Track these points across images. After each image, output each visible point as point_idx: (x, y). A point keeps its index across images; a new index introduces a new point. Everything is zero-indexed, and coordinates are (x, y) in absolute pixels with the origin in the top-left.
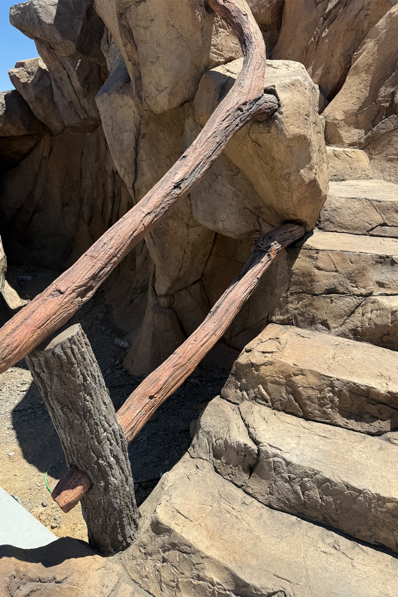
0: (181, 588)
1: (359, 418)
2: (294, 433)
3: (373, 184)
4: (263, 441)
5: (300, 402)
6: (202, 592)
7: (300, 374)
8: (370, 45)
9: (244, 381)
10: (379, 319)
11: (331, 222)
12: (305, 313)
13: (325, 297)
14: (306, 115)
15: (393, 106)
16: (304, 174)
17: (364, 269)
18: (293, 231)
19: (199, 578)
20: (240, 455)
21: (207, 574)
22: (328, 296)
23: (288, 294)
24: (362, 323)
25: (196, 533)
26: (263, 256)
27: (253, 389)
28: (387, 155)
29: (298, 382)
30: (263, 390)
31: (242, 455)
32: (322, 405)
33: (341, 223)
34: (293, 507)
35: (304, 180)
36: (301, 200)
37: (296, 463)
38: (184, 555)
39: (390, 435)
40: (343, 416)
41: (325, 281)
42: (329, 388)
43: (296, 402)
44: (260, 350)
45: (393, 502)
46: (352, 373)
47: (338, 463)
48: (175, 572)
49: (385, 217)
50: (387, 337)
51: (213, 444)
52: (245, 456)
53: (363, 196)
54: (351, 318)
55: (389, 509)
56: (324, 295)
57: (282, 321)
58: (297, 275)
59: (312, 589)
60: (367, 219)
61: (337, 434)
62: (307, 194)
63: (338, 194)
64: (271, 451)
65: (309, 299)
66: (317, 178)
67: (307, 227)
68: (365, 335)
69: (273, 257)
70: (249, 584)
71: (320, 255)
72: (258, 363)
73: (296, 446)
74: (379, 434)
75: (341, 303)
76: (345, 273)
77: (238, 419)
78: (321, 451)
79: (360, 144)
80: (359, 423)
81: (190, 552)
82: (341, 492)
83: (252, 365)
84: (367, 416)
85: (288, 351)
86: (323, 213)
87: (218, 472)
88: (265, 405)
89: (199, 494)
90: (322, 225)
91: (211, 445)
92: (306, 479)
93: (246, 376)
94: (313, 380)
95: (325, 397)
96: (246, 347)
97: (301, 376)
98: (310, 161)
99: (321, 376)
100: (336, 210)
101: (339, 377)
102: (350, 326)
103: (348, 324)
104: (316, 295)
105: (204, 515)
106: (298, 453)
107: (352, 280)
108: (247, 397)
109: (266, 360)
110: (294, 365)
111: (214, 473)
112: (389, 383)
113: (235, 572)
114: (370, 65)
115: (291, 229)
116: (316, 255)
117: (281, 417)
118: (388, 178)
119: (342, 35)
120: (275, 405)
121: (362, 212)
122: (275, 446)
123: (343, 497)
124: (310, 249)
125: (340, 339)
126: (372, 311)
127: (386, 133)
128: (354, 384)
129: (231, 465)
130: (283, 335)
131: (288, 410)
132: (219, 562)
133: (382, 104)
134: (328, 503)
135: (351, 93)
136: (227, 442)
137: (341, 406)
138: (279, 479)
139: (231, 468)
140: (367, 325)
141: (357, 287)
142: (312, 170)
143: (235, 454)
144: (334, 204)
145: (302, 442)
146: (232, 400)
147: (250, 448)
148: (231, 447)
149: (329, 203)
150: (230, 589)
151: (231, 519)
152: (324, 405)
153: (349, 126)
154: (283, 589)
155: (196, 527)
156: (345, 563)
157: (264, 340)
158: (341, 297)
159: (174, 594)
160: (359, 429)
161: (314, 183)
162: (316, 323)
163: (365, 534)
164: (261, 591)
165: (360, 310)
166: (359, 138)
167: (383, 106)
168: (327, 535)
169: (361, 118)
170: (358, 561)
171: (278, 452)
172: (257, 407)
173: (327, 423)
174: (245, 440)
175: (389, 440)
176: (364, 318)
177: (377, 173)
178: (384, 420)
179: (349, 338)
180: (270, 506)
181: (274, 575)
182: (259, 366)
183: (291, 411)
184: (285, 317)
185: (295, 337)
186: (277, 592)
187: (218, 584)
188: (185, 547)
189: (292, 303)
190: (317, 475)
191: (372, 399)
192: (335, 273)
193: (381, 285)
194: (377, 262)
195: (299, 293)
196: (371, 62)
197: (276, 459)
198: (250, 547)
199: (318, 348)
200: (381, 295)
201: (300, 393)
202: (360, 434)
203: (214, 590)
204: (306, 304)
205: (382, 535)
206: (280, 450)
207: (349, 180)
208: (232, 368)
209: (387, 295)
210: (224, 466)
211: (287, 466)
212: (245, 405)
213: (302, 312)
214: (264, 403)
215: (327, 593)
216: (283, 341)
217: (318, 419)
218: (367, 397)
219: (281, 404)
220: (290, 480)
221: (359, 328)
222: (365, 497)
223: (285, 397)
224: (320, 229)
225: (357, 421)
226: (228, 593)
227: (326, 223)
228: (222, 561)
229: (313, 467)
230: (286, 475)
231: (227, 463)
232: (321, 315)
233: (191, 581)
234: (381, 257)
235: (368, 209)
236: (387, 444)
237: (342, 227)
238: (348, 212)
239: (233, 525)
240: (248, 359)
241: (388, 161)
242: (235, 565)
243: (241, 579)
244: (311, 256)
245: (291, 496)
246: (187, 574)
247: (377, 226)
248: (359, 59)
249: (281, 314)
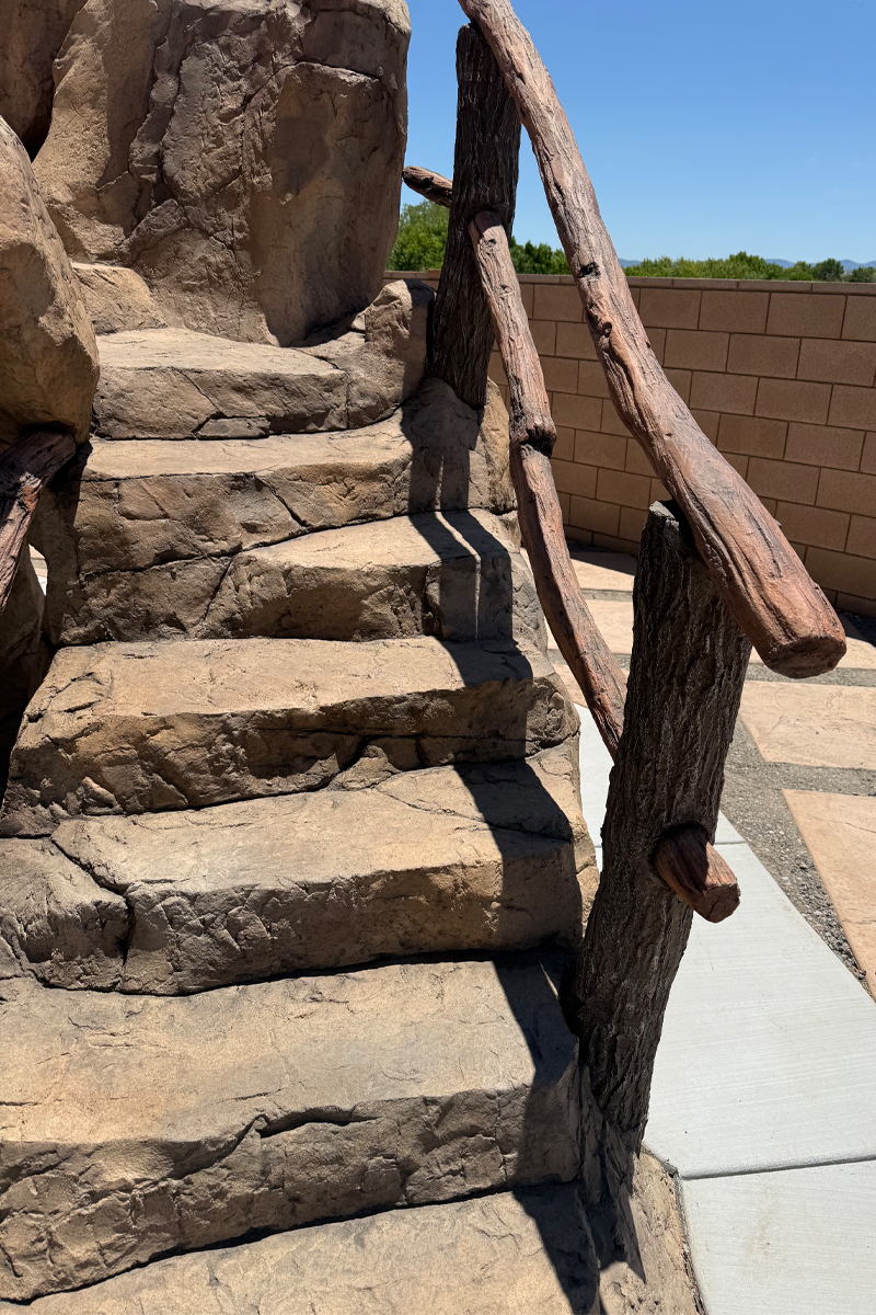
0: (61, 1242)
1: (286, 769)
2: (185, 841)
3: (170, 338)
4: (133, 880)
5: (176, 781)
6: (110, 1217)
7: (162, 728)
8: (83, 47)
9: (46, 783)
10: (267, 589)
11: (120, 420)
12: (128, 609)
13: (158, 570)
14: (23, 201)
15: (166, 182)
16: (48, 326)
17: (214, 504)
18: (52, 446)
19: (94, 1197)
20: (92, 930)
21: (108, 1179)
22: (163, 566)
23: (82, 578)
24: (240, 604)
25: (56, 1120)
26: (10, 508)
27: (73, 790)
28: (179, 280)
29: (163, 744)
30: (94, 785)
31: (96, 927)
32: (217, 771)
33: (140, 420)
34: (225, 972)
35: (52, 338)
36: (54, 380)
37: (209, 890)
38: (47, 1174)
39: (340, 778)
40: (259, 776)
41: (150, 540)
42: (223, 736)
43: (169, 784)
44: (60, 709)
45: (379, 877)
46: (254, 696)
47: (279, 858)
48: (38, 1219)
49: (217, 401)
50: (287, 618)
51: (20, 938)
52: (103, 925)
53: (165, 363)
54: (218, 601)
55: (377, 892)
56: (157, 567)
57: (86, 636)
58: (89, 536)
59: (304, 1083)
60: (185, 407)
61: (259, 811)
62: (65, 368)
63: (116, 363)
64: (152, 891)
65: (129, 580)
66: (75, 333)
67: (76, 436)
68: (251, 624)
69: (31, 506)
70: (199, 1142)
71: (125, 488)
72: (69, 736)
73: (196, 862)
74: (324, 783)
75: (192, 576)
76: (184, 518)
77: (62, 863)
78: (243, 850)
79: (121, 255)
80: (288, 778)
81: (58, 1160)
82: (300, 901)
83: (56, 743)
84: (298, 761)
85: (121, 694)
86: (98, 403)
87: (53, 986)
88: (108, 814)
89: (29, 1046)
90: (103, 428)
91: (16, 942)
92: (234, 911)
93: (47, 772)
94: (188, 731)
95: (220, 755)
96: (28, 710)
97: (165, 731)
98: (53, 299)
99: (202, 720)
100: (123, 396)
101: (234, 710)
102: (221, 614)
103: (215, 613)
104: (141, 570)
105: (58, 1079)
106: (205, 873)
107: (198, 529)
108: (63, 812)
109: (83, 723)
110: (145, 714)
111: (43, 992)
112: (317, 694)
113: (165, 1137)
114: (97, 92)
115: (48, 444)
116: (116, 490)
117: (149, 824)
118: (195, 324)
119: (16, 14)
120: (129, 806)
121: (173, 393)
122: (158, 878)
123: (304, 910)
124: (101, 480)
125: (210, 643)
126: (250, 579)
127: (166, 235)
128: (264, 713)
129: (79, 958)
130: (100, 664)
131: (158, 805)
132: (126, 1141)
133: (144, 176)
134: (282, 932)
135: (72, 146)
136: (56, 917)
137: (251, 759)
138: (184, 935)
139: (80, 963)
140: (249, 605)
141: (211, 540)
142: (62, 318)
143: (79, 931)
144: (116, 383)
145: (204, 850)
146: (33, 833)
147: (109, 904)
148: (68, 921)
149: (105, 381)
150: (166, 1173)
151: (117, 1053)
152: (223, 769)
153: (89, 217)
154: (259, 1113)
155: (52, 1107)
156: (339, 1012)
157: (61, 686)
158: (187, 564)
159: (49, 1263)
160: (293, 787)
161: (72, 343)
162: (157, 626)
163: (353, 951)
164: (224, 1140)
165: (229, 581)
166: (117, 242)
167: (146, 180)
168: (296, 987)
169: (107, 201)
170: (355, 999)
171: (168, 886)
172: (93, 825)
173: (236, 800)
174: (91, 894)
175: (342, 787)
176: (241, 593)
177: (172, 316)
178: (326, 758)
179: (226, 637)
180: (183, 993)
181: (236, 1099)
182: (73, 740)
183: (164, 804)
184: (90, 627)
185: (124, 661)
186: (251, 1125)
187: (138, 1181)
188: (43, 1158)
189: (95, 595)
190: (252, 894)
191: (300, 730)
192: (163, 521)
193: (251, 528)
194: (233, 488)
195: (105, 572)
196: (98, 85)
197: (168, 901)
198: (175, 1081)
199: (176, 670)
200: (256, 546)
201: (172, 765)
202: (295, 795)
203: (134, 1198)
204: (125, 593)
205: (379, 940)
206: (171, 881)
207: (123, 331)
208: (9, 765)
209: (265, 545)
210: (62, 967)
211: (192, 904)
212: (65, 832)
213: (120, 608)
214: (106, 810)
215: (329, 1074)
216: (103, 675)
217: (218, 799)
218: (289, 729)
219: (141, 799)
220: (206, 927)
221: (237, 615)
222: (337, 891)
223: (145, 782)
224: (102, 436)
225: (284, 775)
226: (163, 1184)
227: (110, 424)
228: (131, 1136)
229: (239, 883)
230: (196, 922)
231: (68, 958)
232: (162, 606)
233: (79, 1214)
234: (236, 478)
235: (183, 388)
236: (341, 794)
237: (144, 428)
238: (148, 396)
239: (126, 1063)
240: (41, 736)
241: (184, 290)
242: (160, 1126)
243: (180, 1143)
244: (107, 494)
245: (216, 954)
246: (66, 1205)
247: (208, 420)
248: (68, 75)
249: (79, 625)
